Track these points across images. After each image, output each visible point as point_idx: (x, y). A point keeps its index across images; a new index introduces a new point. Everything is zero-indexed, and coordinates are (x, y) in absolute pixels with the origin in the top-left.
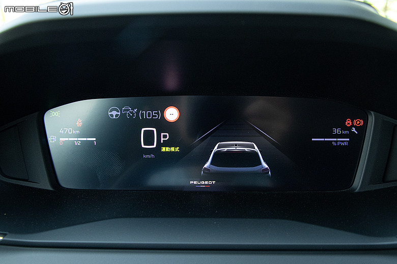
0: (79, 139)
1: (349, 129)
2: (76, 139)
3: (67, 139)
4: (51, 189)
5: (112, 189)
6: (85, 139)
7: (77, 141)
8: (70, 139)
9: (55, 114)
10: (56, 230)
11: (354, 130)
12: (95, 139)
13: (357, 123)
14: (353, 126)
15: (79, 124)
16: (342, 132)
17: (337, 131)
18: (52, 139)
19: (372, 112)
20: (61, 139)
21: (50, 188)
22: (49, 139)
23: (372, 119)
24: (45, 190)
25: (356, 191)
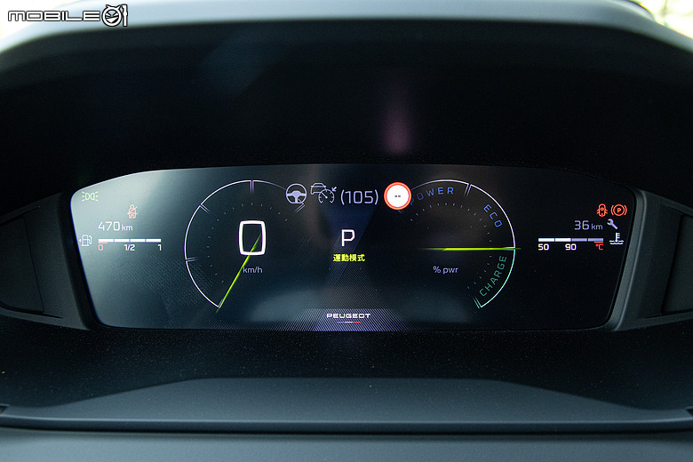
0: (132, 240)
1: (604, 221)
2: (127, 240)
3: (111, 240)
4: (84, 328)
5: (190, 327)
6: (143, 240)
7: (128, 243)
8: (117, 240)
9: (90, 196)
10: (91, 400)
11: (611, 223)
12: (159, 240)
13: (616, 212)
14: (609, 215)
15: (132, 213)
16: (590, 227)
17: (582, 225)
18: (84, 241)
19: (643, 193)
20: (100, 240)
21: (82, 327)
22: (79, 240)
23: (642, 204)
24: (73, 329)
25: (616, 329)
